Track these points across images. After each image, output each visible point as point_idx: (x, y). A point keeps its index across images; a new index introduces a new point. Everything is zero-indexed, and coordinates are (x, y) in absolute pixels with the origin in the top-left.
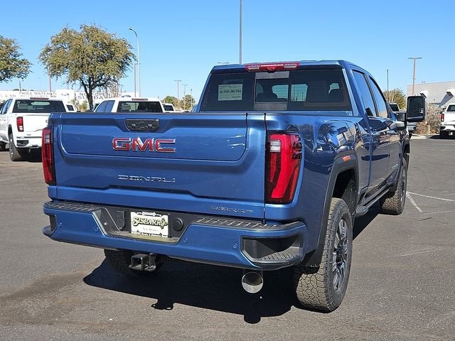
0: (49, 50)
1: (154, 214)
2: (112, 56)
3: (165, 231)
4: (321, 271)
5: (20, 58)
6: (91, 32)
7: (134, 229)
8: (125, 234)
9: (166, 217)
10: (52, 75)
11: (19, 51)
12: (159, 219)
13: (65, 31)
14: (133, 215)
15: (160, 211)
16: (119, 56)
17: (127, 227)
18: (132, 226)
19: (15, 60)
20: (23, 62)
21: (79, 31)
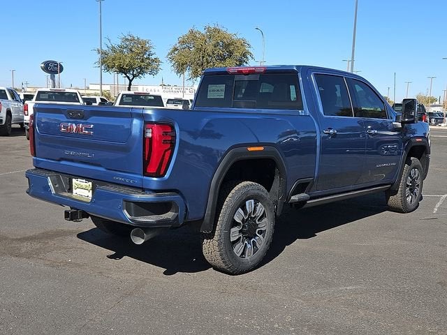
0: (176, 49)
1: (84, 181)
2: (231, 54)
3: (90, 194)
4: (216, 238)
5: (153, 57)
6: (214, 32)
7: (74, 191)
8: (69, 194)
9: (90, 183)
10: (178, 72)
11: (153, 51)
12: (87, 184)
13: (192, 32)
14: (74, 180)
15: (88, 179)
16: (237, 54)
17: (70, 190)
18: (74, 190)
19: (148, 58)
20: (156, 60)
21: (203, 32)
